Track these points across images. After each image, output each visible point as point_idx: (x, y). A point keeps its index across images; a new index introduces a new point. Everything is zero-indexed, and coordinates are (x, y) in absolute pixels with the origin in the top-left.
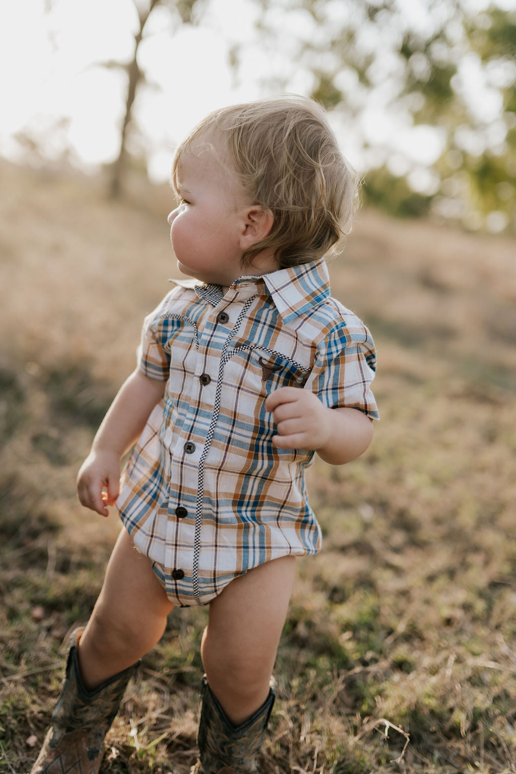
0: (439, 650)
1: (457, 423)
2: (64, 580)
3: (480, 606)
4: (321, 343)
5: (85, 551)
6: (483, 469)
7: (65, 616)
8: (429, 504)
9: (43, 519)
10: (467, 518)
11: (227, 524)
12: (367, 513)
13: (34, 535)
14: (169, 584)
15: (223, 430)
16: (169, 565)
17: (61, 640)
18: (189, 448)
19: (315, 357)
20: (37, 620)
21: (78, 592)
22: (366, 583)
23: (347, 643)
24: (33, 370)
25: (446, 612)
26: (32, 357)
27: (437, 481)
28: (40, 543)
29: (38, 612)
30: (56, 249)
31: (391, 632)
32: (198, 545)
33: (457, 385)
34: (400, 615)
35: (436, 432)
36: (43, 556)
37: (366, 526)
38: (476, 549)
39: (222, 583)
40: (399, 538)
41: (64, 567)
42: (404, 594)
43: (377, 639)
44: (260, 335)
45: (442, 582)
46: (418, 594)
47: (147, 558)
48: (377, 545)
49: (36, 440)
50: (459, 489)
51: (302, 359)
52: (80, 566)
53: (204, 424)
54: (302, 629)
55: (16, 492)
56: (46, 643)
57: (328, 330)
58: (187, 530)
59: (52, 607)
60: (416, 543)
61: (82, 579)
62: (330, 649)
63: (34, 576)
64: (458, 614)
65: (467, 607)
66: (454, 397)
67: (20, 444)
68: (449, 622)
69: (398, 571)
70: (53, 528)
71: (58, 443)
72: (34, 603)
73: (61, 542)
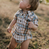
0: (43, 47)
1: (45, 24)
2: (6, 40)
3: (47, 43)
4: (33, 18)
5: (8, 37)
6: (47, 29)
7: (6, 44)
8: (42, 32)
9: (4, 34)
10: (46, 34)
11: (23, 36)
12: (36, 33)
13: (3, 35)
14: (17, 42)
15: (22, 26)
16: (17, 40)
17: (6, 46)
18: (19, 28)
19: (32, 20)
20: (4, 44)
21: (8, 41)
22: (36, 40)
23: (34, 47)
24: (3, 18)
25: (44, 43)
26: (3, 17)
27: (43, 30)
28: (4, 36)
29: (4, 43)
30: (5, 6)
31: (39, 45)
32: (20, 38)
33: (45, 20)
34: (39, 44)
35: (43, 25)
36: (4, 37)
37: (36, 34)
38: (47, 37)
39: (22, 42)
40: (39, 36)
41: (6, 39)
42: (40, 41)
43: (37, 46)
44: (27, 17)
45: (43, 40)
46: (41, 41)
47: (15, 39)
48: (37, 36)
49: (3, 25)
50: (45, 31)
51: (31, 20)
52: (8, 38)
53: (20, 26)
54: (30, 45)
55: (1, 31)
56: (4, 46)
57: (34, 17)
58: (19, 36)
59: (5, 43)
60: (41, 36)
61: (8, 40)
62: (33, 47)
63: (3, 40)
64: (45, 44)
65: (46, 43)
66: (44, 21)
67: (2, 26)
68: (44, 44)
69: (39, 39)
70: (5, 34)
71: (6, 26)
72: (3, 42)
73: (6, 36)
